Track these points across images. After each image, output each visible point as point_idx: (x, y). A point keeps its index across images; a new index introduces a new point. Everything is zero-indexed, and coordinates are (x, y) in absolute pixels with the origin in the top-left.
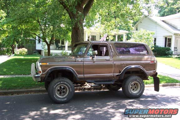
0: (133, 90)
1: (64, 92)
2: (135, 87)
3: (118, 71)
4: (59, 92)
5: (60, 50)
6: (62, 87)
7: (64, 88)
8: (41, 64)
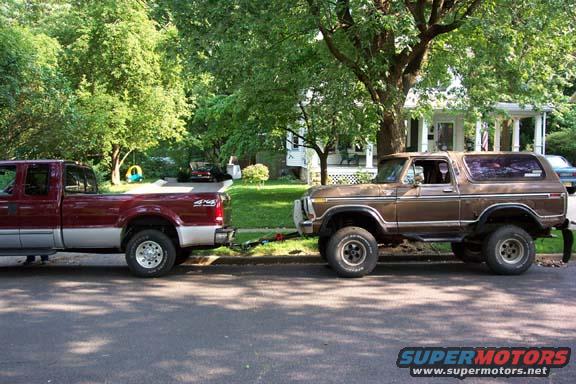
0: (509, 256)
1: (357, 255)
2: (514, 251)
3: (472, 216)
4: (348, 256)
5: (345, 165)
6: (354, 246)
7: (357, 249)
8: (313, 200)
